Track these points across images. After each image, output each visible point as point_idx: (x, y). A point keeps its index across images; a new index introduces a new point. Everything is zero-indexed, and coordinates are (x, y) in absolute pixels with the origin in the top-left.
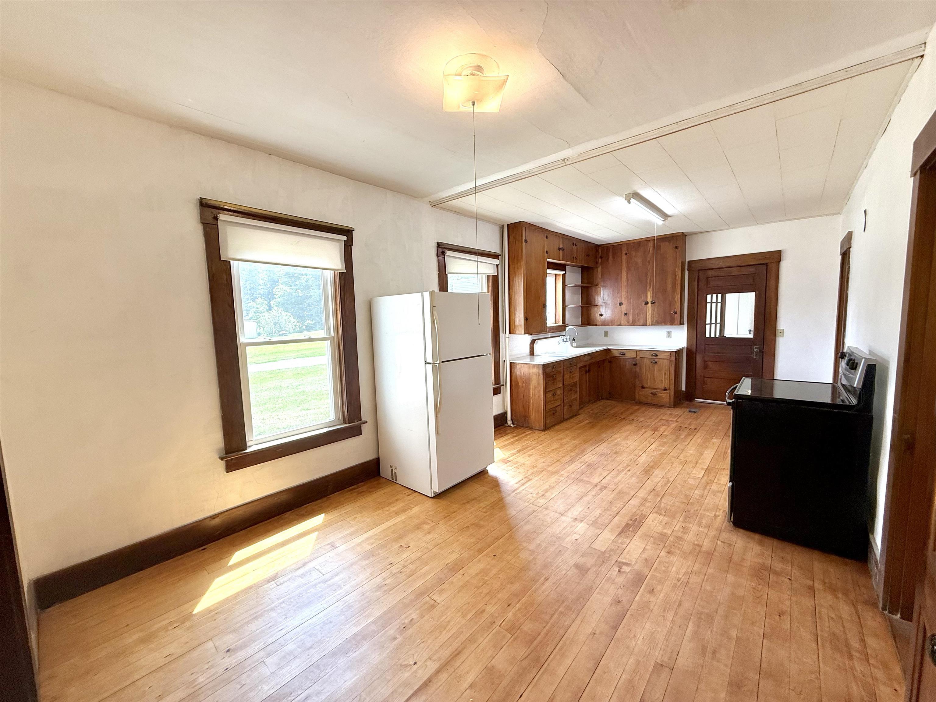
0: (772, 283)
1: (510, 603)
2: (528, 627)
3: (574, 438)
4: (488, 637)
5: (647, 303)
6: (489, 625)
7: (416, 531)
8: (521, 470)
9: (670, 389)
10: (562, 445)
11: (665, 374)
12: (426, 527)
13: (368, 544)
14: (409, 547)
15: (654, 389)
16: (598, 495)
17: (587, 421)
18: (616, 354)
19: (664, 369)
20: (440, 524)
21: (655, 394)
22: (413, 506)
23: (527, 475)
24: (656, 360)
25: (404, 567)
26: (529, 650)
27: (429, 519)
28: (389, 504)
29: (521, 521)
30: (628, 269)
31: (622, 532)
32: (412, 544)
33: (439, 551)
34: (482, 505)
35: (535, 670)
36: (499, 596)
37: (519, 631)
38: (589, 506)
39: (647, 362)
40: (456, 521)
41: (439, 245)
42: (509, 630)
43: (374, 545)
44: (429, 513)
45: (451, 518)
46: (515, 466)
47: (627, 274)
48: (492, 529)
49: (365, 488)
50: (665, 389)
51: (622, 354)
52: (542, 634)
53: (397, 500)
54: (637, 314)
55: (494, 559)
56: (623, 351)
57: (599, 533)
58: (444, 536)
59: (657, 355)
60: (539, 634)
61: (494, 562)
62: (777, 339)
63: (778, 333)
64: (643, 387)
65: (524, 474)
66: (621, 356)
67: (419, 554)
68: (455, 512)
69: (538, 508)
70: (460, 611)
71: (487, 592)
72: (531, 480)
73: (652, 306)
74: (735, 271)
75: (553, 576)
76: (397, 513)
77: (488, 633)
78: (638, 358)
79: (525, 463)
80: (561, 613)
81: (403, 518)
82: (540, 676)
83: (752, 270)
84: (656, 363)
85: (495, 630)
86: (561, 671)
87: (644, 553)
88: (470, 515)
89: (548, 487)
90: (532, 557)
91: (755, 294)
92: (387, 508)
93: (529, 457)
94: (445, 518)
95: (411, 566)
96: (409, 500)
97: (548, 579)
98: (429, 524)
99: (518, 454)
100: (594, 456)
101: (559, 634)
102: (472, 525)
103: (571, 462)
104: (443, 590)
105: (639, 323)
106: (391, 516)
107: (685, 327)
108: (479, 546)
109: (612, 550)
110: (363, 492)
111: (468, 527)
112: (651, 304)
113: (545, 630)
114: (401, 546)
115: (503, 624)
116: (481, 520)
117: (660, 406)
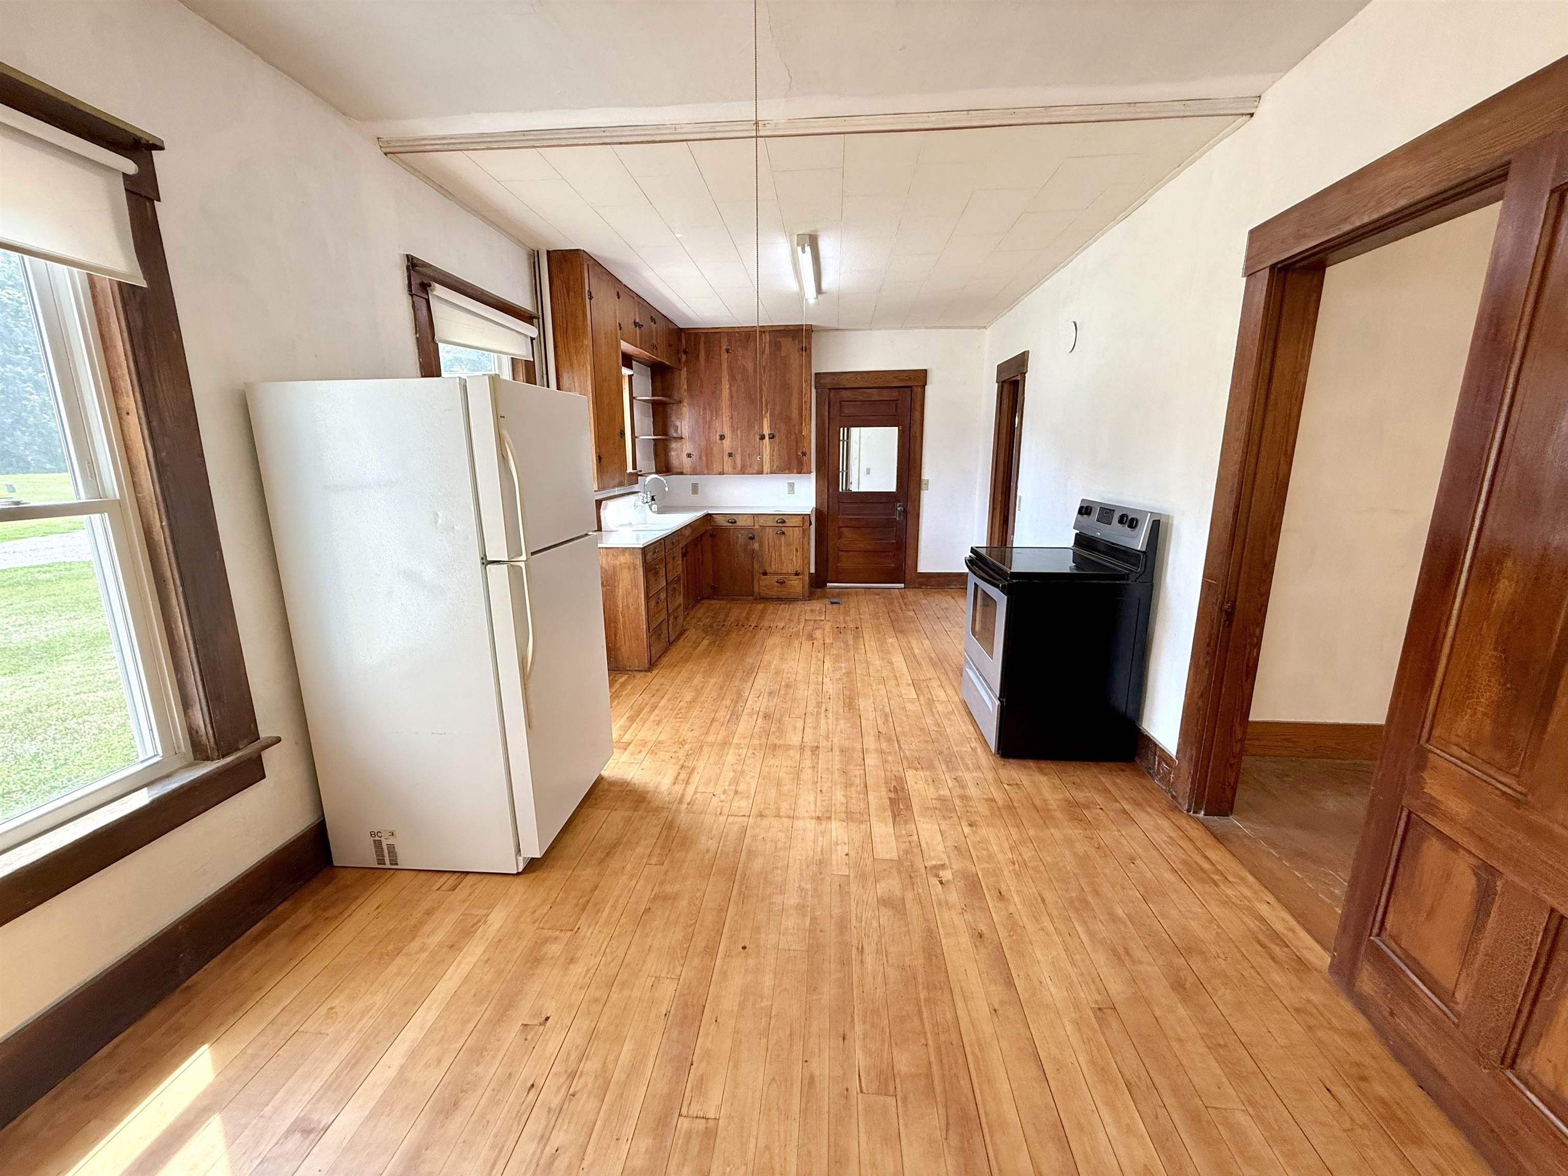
0: (917, 414)
1: (842, 1032)
2: (903, 1062)
3: (708, 674)
4: (862, 1130)
5: (762, 437)
6: (843, 1101)
7: (538, 971)
8: (662, 755)
9: (803, 573)
10: (699, 692)
11: (797, 550)
12: (554, 949)
13: (427, 1066)
14: (547, 1019)
15: (781, 574)
16: (817, 763)
17: (706, 642)
18: (722, 522)
19: (795, 543)
20: (584, 929)
21: (782, 583)
22: (484, 912)
23: (681, 762)
24: (783, 529)
25: (572, 1076)
26: (940, 1104)
27: (547, 926)
28: (415, 930)
29: (738, 855)
30: (733, 378)
31: (895, 816)
32: (550, 1008)
33: (626, 993)
34: (640, 850)
35: (978, 1139)
36: (815, 1028)
37: (897, 1081)
38: (819, 790)
39: (770, 532)
40: (614, 907)
41: (413, 264)
42: (883, 1090)
43: (446, 1064)
44: (537, 913)
45: (596, 905)
46: (647, 749)
47: (730, 386)
48: (699, 894)
49: (304, 915)
50: (797, 574)
51: (731, 522)
52: (933, 1059)
53: (429, 913)
54: (749, 455)
55: (748, 955)
56: (733, 517)
57: (868, 829)
58: (612, 953)
59: (784, 522)
60: (930, 1063)
61: (751, 962)
62: (922, 492)
63: (923, 486)
64: (765, 574)
65: (674, 761)
66: (730, 524)
67: (584, 1024)
68: (596, 888)
69: (746, 819)
70: (770, 1110)
71: (788, 1033)
72: (694, 769)
73: (770, 443)
74: (875, 395)
75: (865, 940)
76: (454, 947)
77: (854, 1121)
78: (757, 526)
79: (660, 739)
80: (927, 1000)
81: (480, 950)
82: (993, 1146)
83: (895, 394)
84: (783, 533)
85: (860, 1105)
86: (1011, 1115)
87: (946, 838)
88: (634, 882)
89: (732, 774)
90: (808, 921)
91: (899, 430)
92: (415, 945)
93: (658, 724)
94: (584, 909)
95: (589, 1064)
96: (464, 901)
97: (862, 948)
98: (556, 939)
99: (635, 725)
100: (761, 698)
101: (954, 1042)
102: (654, 899)
103: (735, 717)
104: (701, 1080)
105: (751, 470)
106: (443, 961)
107: (813, 475)
108: (700, 943)
109: (906, 852)
110: (305, 928)
111: (648, 910)
112: (770, 438)
113: (931, 1049)
114: (526, 1025)
115: (863, 1085)
116: (662, 883)
117: (790, 600)
